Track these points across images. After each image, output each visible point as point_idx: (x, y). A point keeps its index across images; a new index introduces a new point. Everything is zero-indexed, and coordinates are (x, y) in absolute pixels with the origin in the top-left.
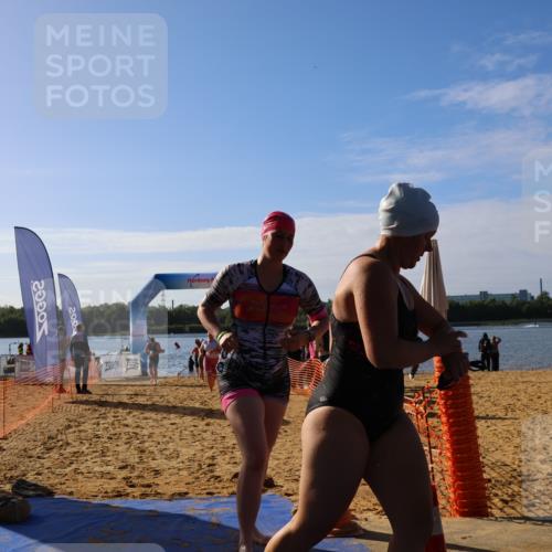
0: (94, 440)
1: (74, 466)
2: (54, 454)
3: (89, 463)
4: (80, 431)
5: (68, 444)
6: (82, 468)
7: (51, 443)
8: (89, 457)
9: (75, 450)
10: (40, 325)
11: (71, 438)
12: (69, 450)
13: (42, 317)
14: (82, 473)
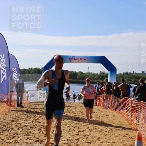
0: (24, 128)
1: (14, 139)
2: (6, 133)
3: (22, 138)
4: (18, 123)
5: (12, 129)
6: (18, 140)
7: (4, 128)
8: (21, 135)
9: (15, 132)
10: (3, 75)
11: (13, 126)
12: (13, 131)
13: (4, 71)
14: (18, 142)
